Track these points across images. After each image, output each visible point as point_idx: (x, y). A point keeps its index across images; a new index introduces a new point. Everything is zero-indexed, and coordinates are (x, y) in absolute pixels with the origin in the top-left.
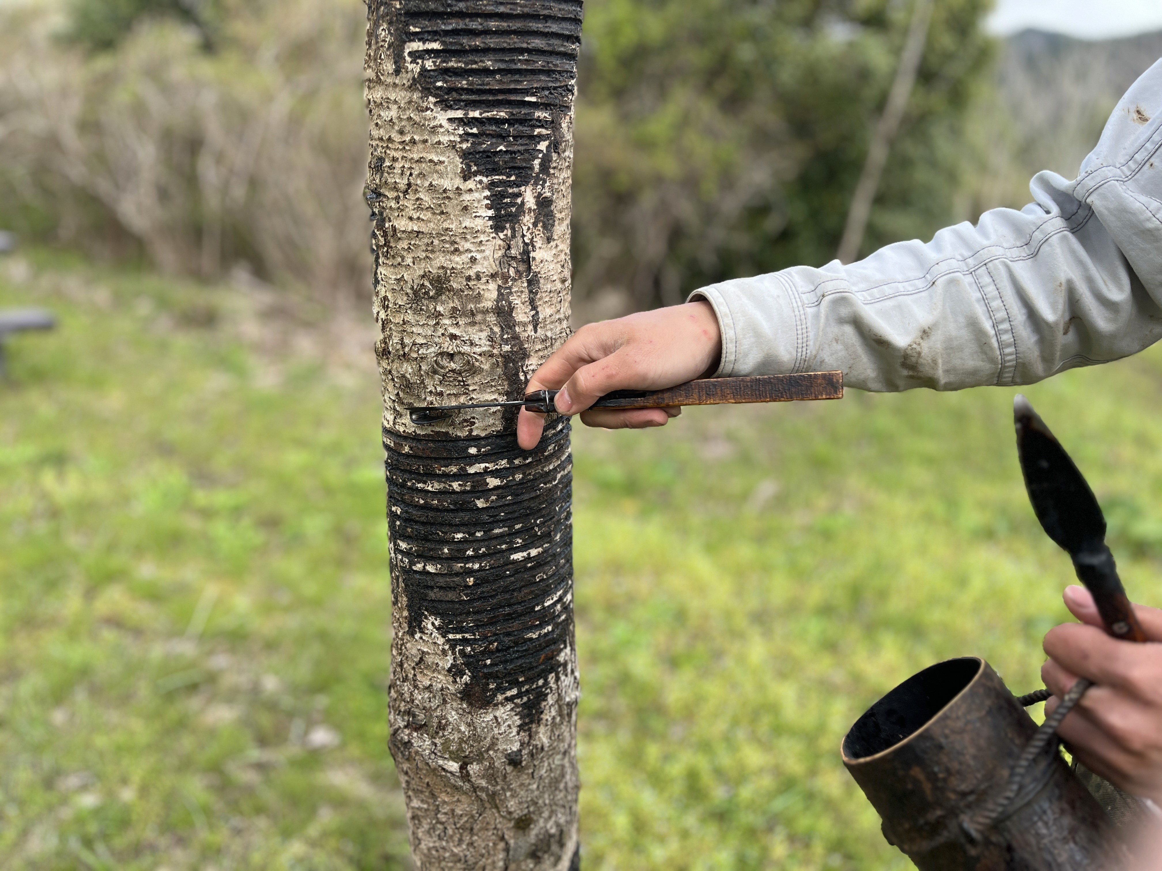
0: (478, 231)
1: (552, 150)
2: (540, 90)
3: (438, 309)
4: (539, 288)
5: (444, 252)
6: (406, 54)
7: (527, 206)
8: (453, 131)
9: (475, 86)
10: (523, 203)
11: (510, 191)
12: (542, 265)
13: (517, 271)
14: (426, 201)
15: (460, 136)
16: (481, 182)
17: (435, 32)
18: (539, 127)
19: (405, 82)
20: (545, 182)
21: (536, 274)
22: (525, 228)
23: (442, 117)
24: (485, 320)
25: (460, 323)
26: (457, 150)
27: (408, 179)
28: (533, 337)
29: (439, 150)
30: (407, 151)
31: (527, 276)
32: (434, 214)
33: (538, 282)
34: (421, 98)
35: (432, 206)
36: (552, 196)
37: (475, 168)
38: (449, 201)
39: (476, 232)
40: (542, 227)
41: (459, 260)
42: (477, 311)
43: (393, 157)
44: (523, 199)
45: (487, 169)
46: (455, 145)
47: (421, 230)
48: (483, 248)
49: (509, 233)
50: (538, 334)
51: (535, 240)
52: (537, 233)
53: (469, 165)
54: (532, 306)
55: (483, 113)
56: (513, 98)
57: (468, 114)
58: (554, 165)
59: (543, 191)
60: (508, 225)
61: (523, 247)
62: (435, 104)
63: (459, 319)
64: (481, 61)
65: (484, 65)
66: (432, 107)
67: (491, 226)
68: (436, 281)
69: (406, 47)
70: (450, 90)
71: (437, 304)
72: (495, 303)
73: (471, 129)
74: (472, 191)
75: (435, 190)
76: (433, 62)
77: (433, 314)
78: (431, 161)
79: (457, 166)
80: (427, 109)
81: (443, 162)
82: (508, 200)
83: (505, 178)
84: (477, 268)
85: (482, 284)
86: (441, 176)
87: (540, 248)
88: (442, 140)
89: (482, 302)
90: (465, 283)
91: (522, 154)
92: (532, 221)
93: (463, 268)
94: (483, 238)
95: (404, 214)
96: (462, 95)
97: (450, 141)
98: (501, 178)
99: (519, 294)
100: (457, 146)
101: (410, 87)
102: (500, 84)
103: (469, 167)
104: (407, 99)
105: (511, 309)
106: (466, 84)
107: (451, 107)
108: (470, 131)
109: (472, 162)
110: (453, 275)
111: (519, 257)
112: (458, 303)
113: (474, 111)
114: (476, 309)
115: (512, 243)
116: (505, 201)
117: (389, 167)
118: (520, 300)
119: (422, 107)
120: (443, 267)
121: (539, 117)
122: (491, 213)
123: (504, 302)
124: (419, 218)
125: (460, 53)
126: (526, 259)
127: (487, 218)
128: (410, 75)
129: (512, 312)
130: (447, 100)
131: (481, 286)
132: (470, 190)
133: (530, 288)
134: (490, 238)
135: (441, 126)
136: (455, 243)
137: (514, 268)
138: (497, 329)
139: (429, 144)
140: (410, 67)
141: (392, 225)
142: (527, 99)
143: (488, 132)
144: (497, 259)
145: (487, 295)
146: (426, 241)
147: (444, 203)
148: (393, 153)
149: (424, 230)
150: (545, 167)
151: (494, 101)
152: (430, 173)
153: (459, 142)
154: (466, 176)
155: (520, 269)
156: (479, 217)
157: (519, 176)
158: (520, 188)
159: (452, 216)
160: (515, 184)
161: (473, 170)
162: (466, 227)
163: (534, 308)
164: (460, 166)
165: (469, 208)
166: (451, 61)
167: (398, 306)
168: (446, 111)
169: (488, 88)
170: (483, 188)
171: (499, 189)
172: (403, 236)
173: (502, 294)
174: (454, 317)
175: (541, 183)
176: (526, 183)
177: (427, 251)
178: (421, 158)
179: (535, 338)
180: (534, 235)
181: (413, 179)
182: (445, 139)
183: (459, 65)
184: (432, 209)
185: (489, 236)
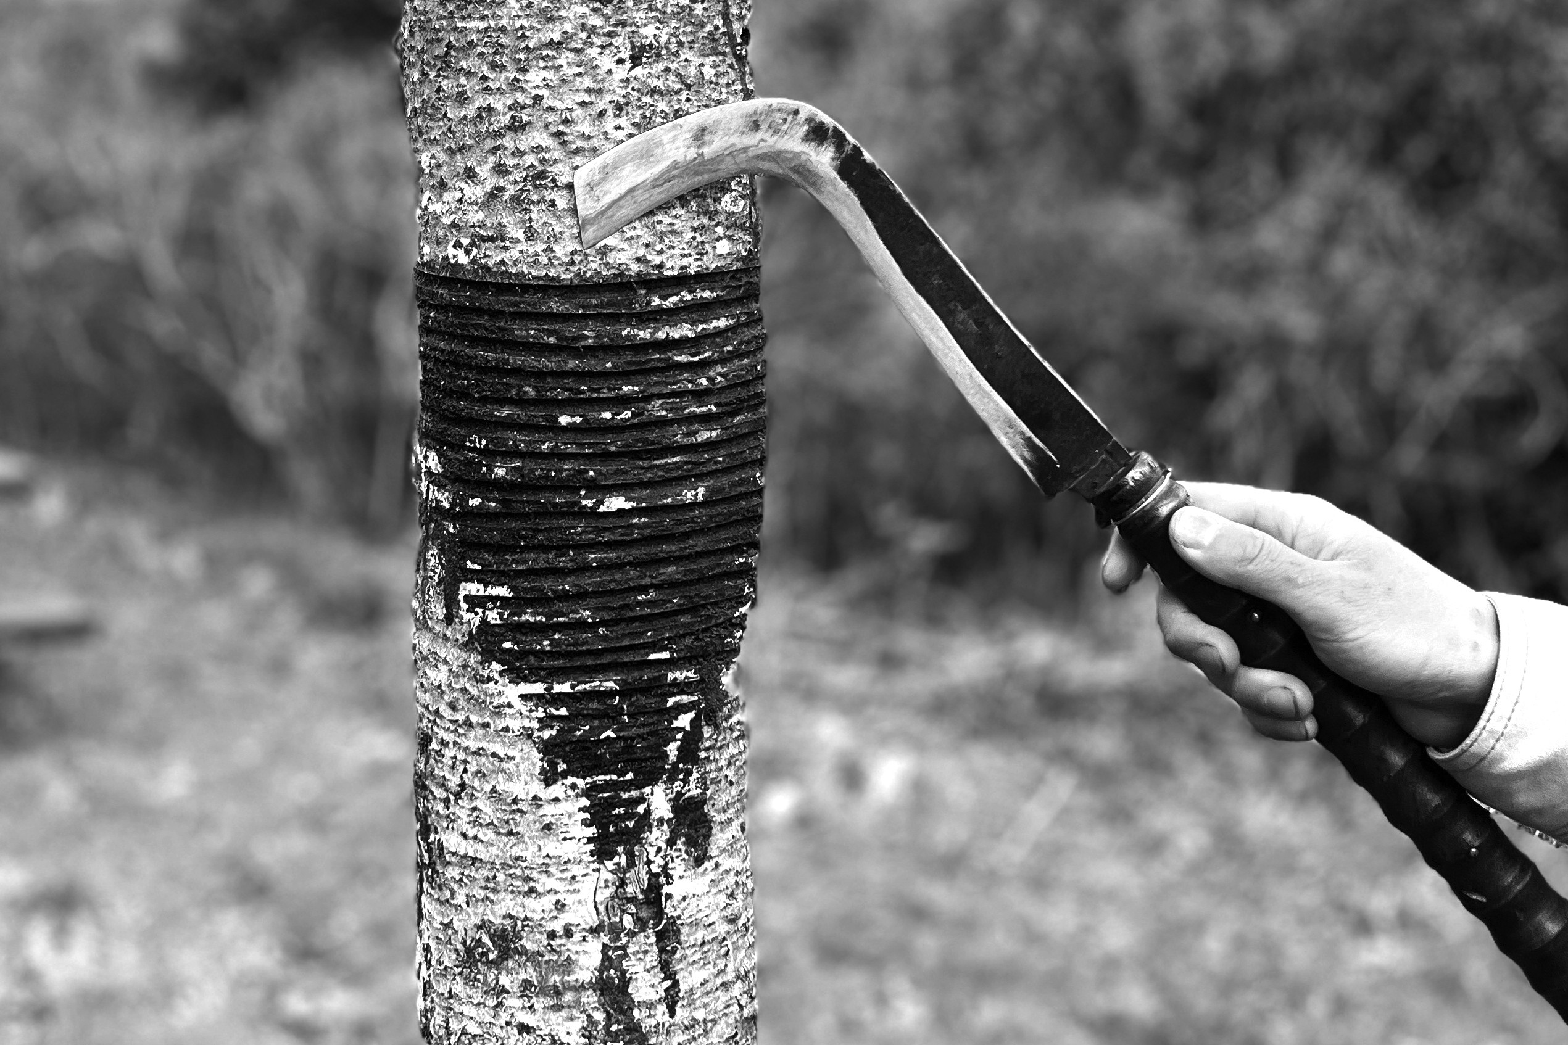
0: (569, 861)
1: (703, 723)
2: (677, 639)
3: (500, 983)
4: (679, 943)
5: (512, 892)
6: (461, 598)
7: (655, 815)
8: (528, 714)
9: (564, 647)
10: (648, 812)
11: (625, 796)
12: (684, 904)
13: (637, 920)
14: (486, 814)
15: (540, 720)
16: (574, 786)
17: (503, 573)
18: (674, 695)
19: (459, 636)
20: (689, 773)
21: (673, 921)
22: (652, 851)
23: (512, 692)
24: (578, 1002)
25: (536, 1006)
26: (534, 741)
27: (462, 777)
28: (667, 1025)
29: (506, 740)
30: (460, 735)
31: (656, 925)
32: (498, 833)
33: (678, 932)
34: (481, 663)
35: (495, 822)
36: (704, 793)
37: (565, 766)
38: (522, 816)
39: (565, 863)
40: (684, 843)
41: (536, 907)
42: (564, 988)
43: (442, 739)
44: (649, 806)
45: (583, 767)
46: (532, 734)
47: (479, 857)
48: (576, 886)
49: (623, 861)
50: (678, 1018)
51: (670, 865)
52: (675, 854)
53: (553, 762)
54: (665, 973)
55: (577, 685)
56: (628, 658)
57: (552, 688)
58: (707, 744)
59: (687, 788)
60: (620, 849)
61: (649, 879)
62: (501, 673)
63: (534, 1000)
64: (573, 612)
65: (578, 616)
66: (497, 677)
67: (591, 851)
68: (499, 937)
69: (461, 588)
70: (523, 655)
71: (500, 973)
72: (597, 973)
73: (557, 709)
74: (559, 800)
75: (500, 800)
76: (498, 613)
77: (493, 989)
78: (494, 755)
79: (534, 764)
80: (489, 679)
81: (513, 758)
82: (622, 810)
83: (614, 777)
84: (565, 918)
85: (574, 944)
86: (510, 778)
87: (681, 877)
88: (511, 727)
89: (574, 972)
90: (546, 943)
91: (644, 739)
92: (665, 837)
93: (542, 919)
94: (576, 870)
95: (455, 826)
96: (543, 661)
97: (524, 728)
98: (608, 778)
99: (640, 956)
100: (535, 735)
101: (465, 645)
102: (603, 641)
103: (553, 765)
104: (460, 662)
105: (625, 982)
106: (550, 645)
107: (526, 680)
108: (556, 713)
109: (559, 757)
110: (526, 929)
111: (641, 897)
112: (534, 974)
113: (563, 683)
114: (563, 984)
115: (628, 875)
116: (617, 811)
117: (436, 752)
118: (642, 964)
119: (482, 676)
120: (510, 916)
121: (676, 679)
122: (592, 831)
123: (612, 972)
124: (475, 837)
125: (538, 601)
126: (654, 896)
127: (585, 840)
128: (465, 628)
129: (628, 986)
130: (520, 668)
131: (572, 945)
132: (556, 800)
133: (661, 944)
134: (590, 871)
135: (509, 705)
136: (531, 879)
137: (632, 914)
138: (599, 1016)
139: (491, 730)
140: (467, 616)
141: (439, 840)
142: (652, 657)
143: (585, 712)
144: (601, 903)
145: (582, 960)
146: (486, 873)
147: (513, 819)
148: (442, 734)
149: (483, 858)
150: (690, 752)
151: (596, 665)
152: (493, 772)
153: (538, 730)
154: (549, 778)
155: (643, 915)
156: (571, 839)
157: (640, 773)
158: (643, 790)
159: (526, 839)
160: (632, 784)
161: (560, 770)
162: (548, 856)
163: (669, 974)
164: (540, 764)
165: (554, 827)
166: (526, 613)
167: (442, 967)
168: (517, 684)
169: (584, 648)
170: (577, 796)
171: (605, 795)
172: (453, 859)
173: (610, 959)
174: (526, 996)
175: (681, 776)
176: (653, 782)
177: (486, 888)
178: (479, 749)
179: (670, 1026)
180: (669, 858)
181: (469, 779)
182: (515, 724)
183: (538, 618)
184: (496, 826)
185: (588, 867)
